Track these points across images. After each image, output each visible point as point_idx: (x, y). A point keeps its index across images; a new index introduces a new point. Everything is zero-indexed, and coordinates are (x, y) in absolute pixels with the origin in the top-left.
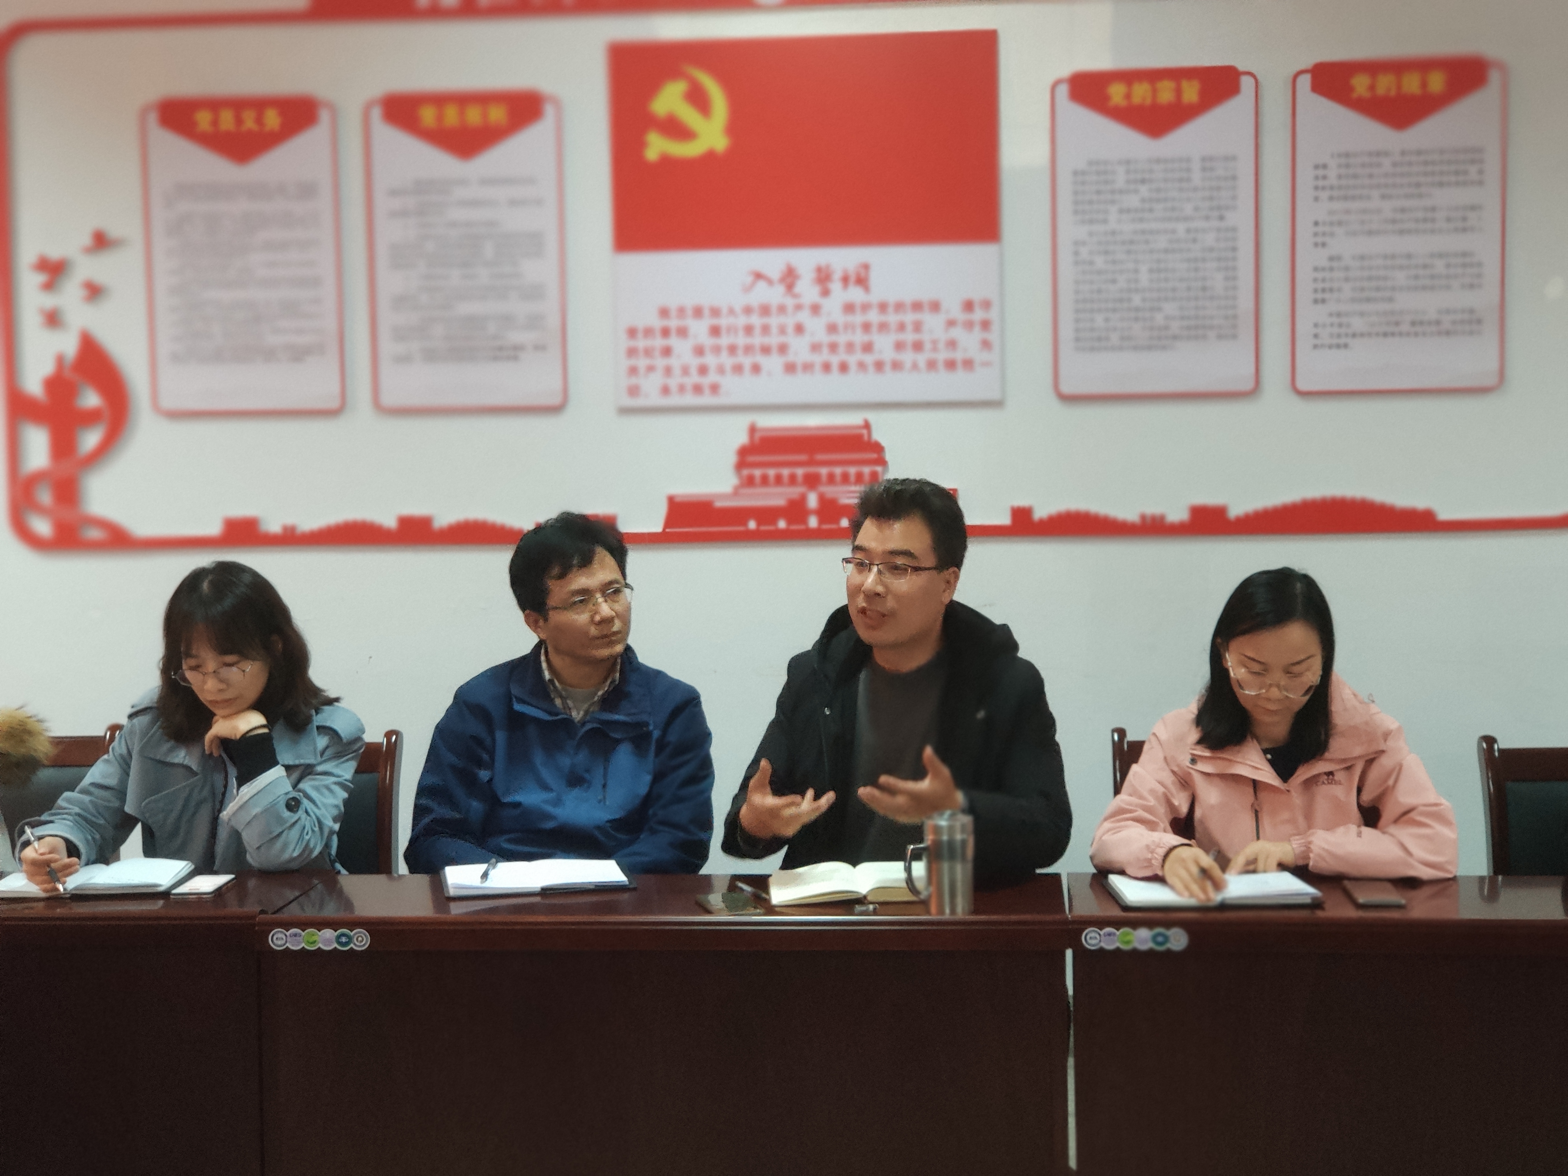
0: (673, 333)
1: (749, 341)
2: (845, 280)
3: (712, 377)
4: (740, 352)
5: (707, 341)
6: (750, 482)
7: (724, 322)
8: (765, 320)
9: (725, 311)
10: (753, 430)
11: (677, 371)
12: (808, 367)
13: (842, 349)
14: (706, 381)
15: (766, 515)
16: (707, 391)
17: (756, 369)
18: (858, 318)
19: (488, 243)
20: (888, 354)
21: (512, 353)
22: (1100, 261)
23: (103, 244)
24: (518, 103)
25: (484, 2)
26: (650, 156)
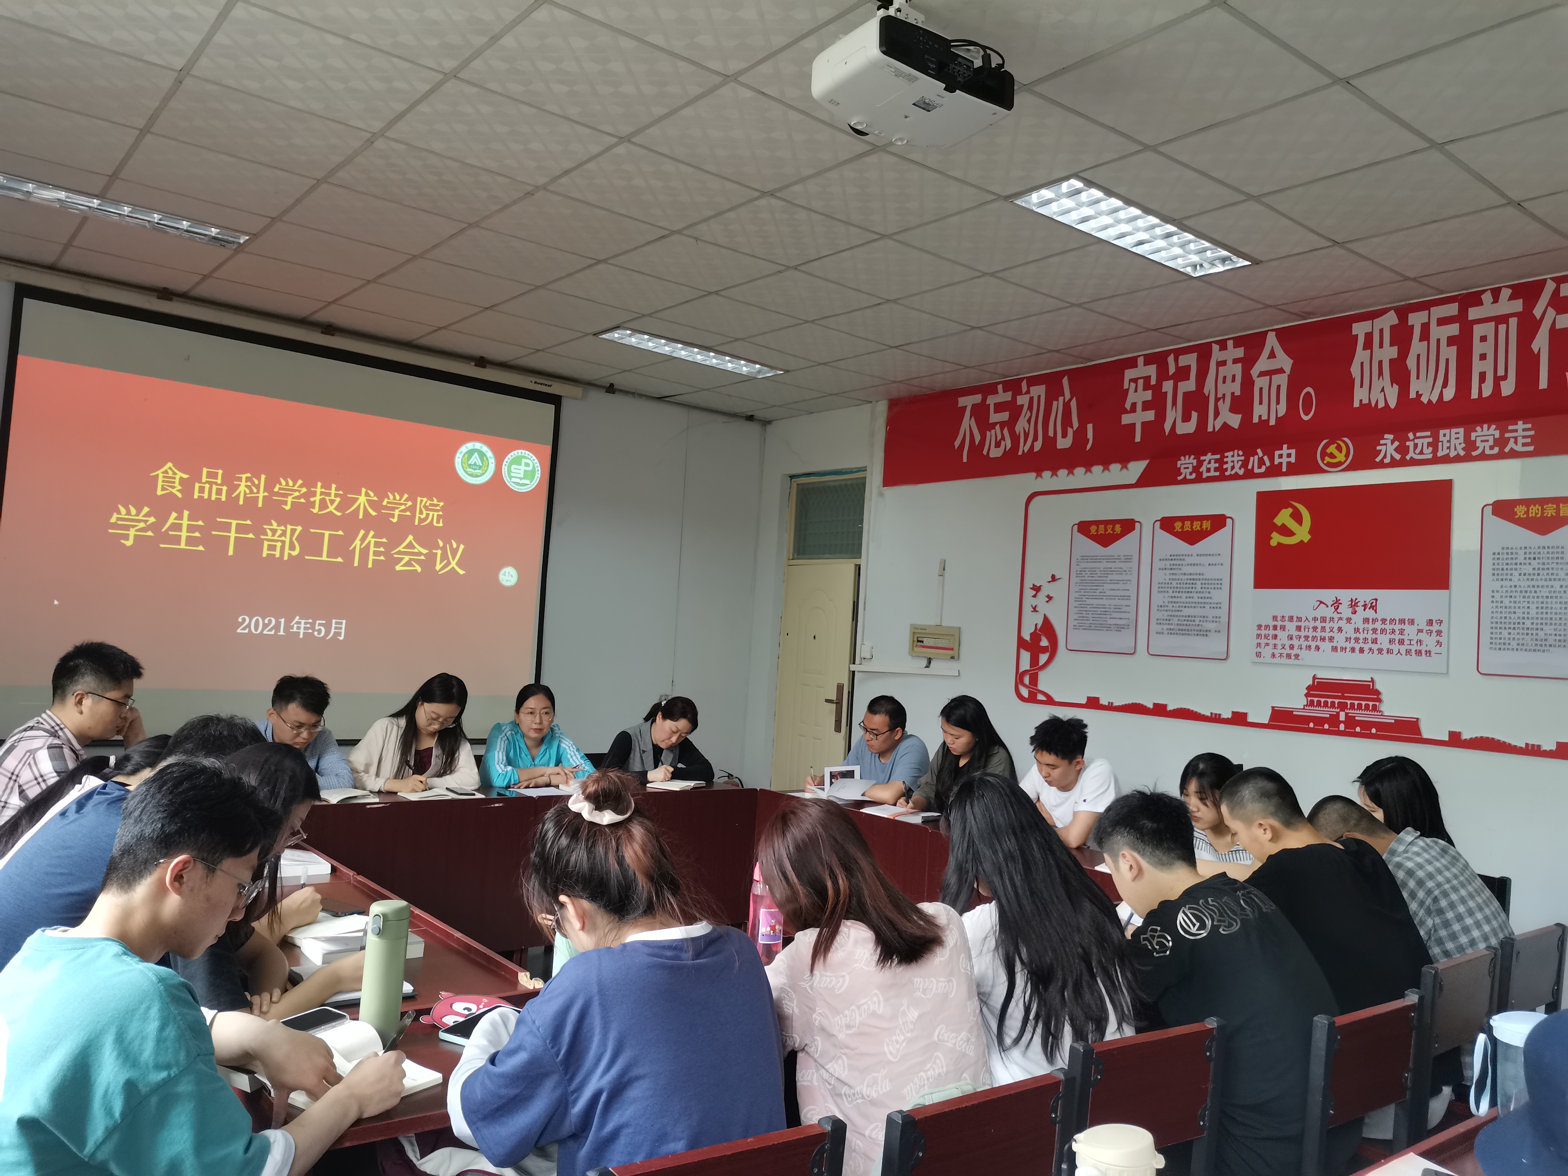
0: (1278, 628)
1: (1314, 634)
2: (1365, 606)
3: (1296, 651)
4: (1310, 639)
5: (1295, 633)
6: (1311, 703)
7: (1302, 624)
8: (1324, 624)
9: (1304, 619)
10: (1314, 678)
11: (1279, 647)
12: (1343, 649)
13: (1361, 641)
14: (1293, 652)
15: (1319, 721)
16: (1293, 657)
17: (1318, 648)
18: (1371, 626)
19: (1199, 582)
20: (1385, 645)
21: (1205, 633)
22: (1506, 601)
23: (1054, 578)
24: (1218, 522)
25: (1205, 475)
26: (1273, 543)
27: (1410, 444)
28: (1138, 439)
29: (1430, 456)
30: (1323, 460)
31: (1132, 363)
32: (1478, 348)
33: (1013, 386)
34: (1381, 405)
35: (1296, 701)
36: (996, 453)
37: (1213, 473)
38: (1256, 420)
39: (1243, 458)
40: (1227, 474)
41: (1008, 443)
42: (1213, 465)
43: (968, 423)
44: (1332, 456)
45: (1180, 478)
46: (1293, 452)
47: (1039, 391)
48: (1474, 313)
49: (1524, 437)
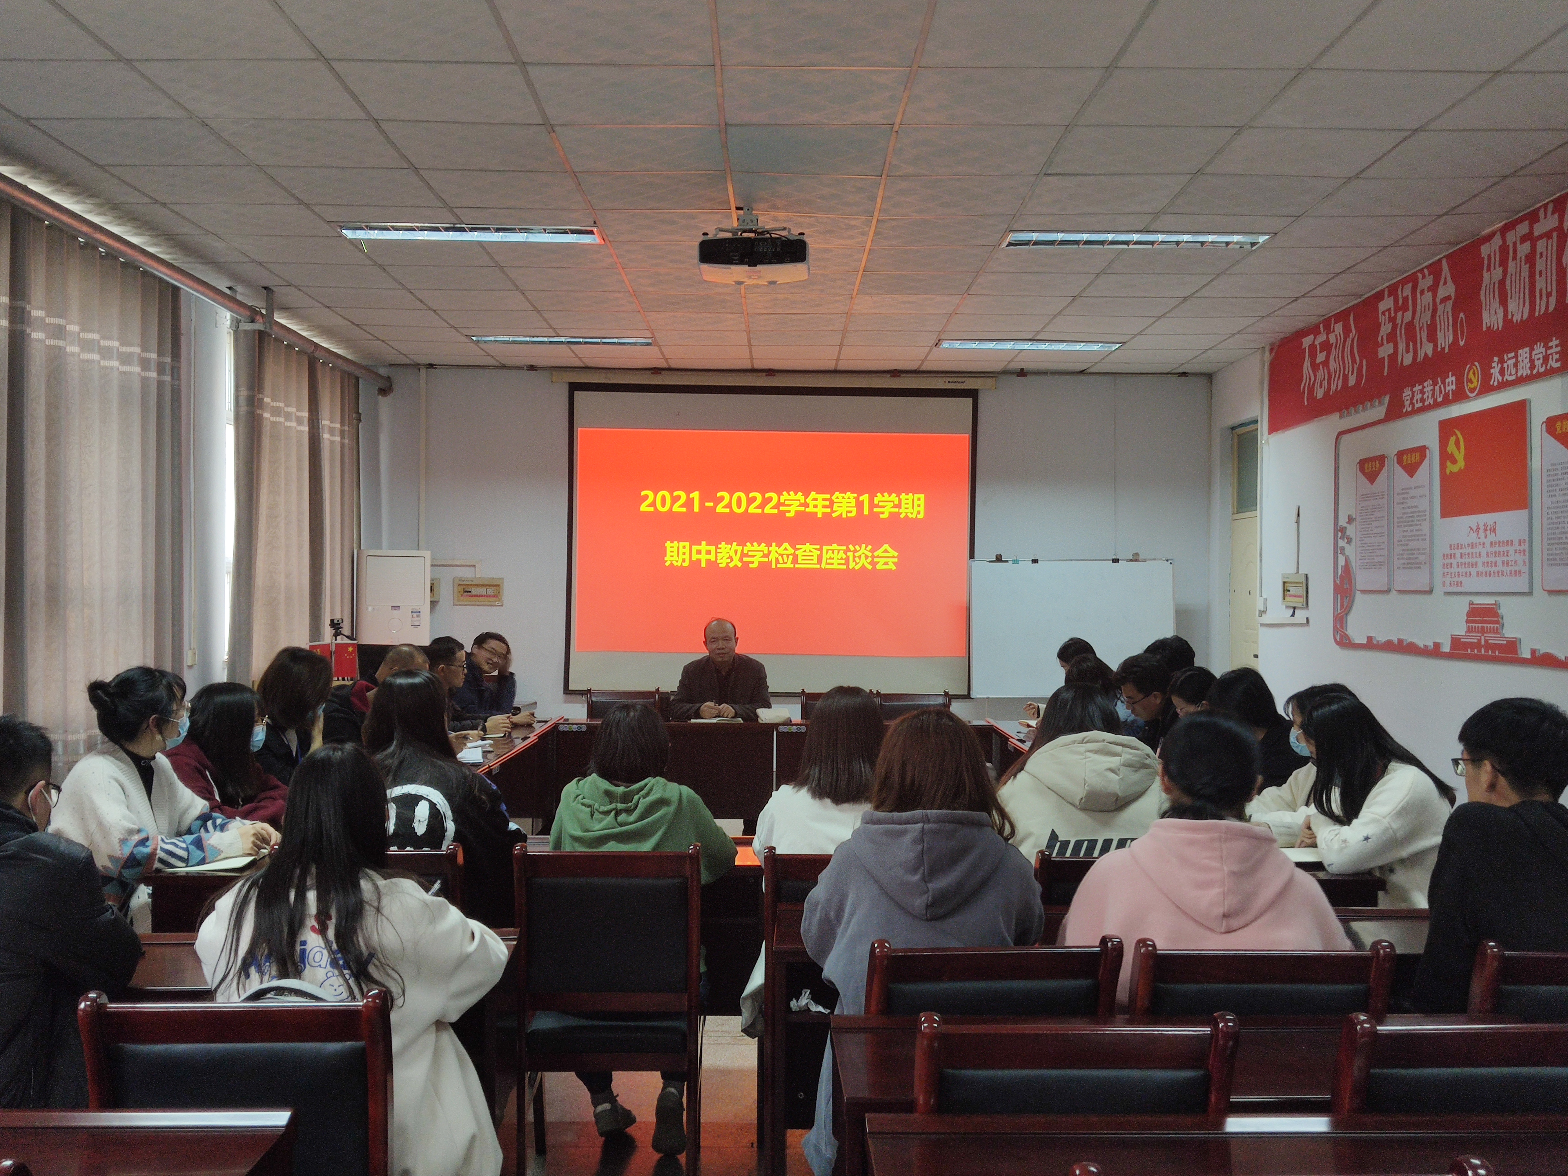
0: (1452, 556)
1: (1469, 560)
2: (1490, 530)
4: (1467, 565)
5: (1460, 560)
6: (1469, 630)
7: (1463, 551)
8: (1472, 550)
9: (1463, 546)
10: (1471, 603)
11: (1453, 575)
12: (1482, 573)
13: (1490, 564)
14: (1460, 579)
15: (1472, 646)
16: (1460, 585)
18: (1493, 549)
19: (1415, 515)
20: (1500, 568)
21: (1418, 566)
22: (1554, 516)
23: (1350, 520)
24: (1422, 451)
25: (1417, 406)
26: (1448, 472)
27: (1505, 365)
28: (1385, 374)
29: (1513, 377)
30: (1467, 386)
31: (1379, 296)
32: (1540, 265)
33: (1327, 324)
34: (1495, 328)
35: (1460, 629)
36: (1320, 394)
37: (1420, 405)
38: (1439, 349)
39: (1432, 387)
40: (1426, 403)
41: (1325, 383)
42: (1420, 396)
43: (1307, 364)
44: (1472, 383)
45: (1404, 410)
46: (1454, 379)
47: (1339, 328)
48: (1538, 230)
49: (1557, 353)
